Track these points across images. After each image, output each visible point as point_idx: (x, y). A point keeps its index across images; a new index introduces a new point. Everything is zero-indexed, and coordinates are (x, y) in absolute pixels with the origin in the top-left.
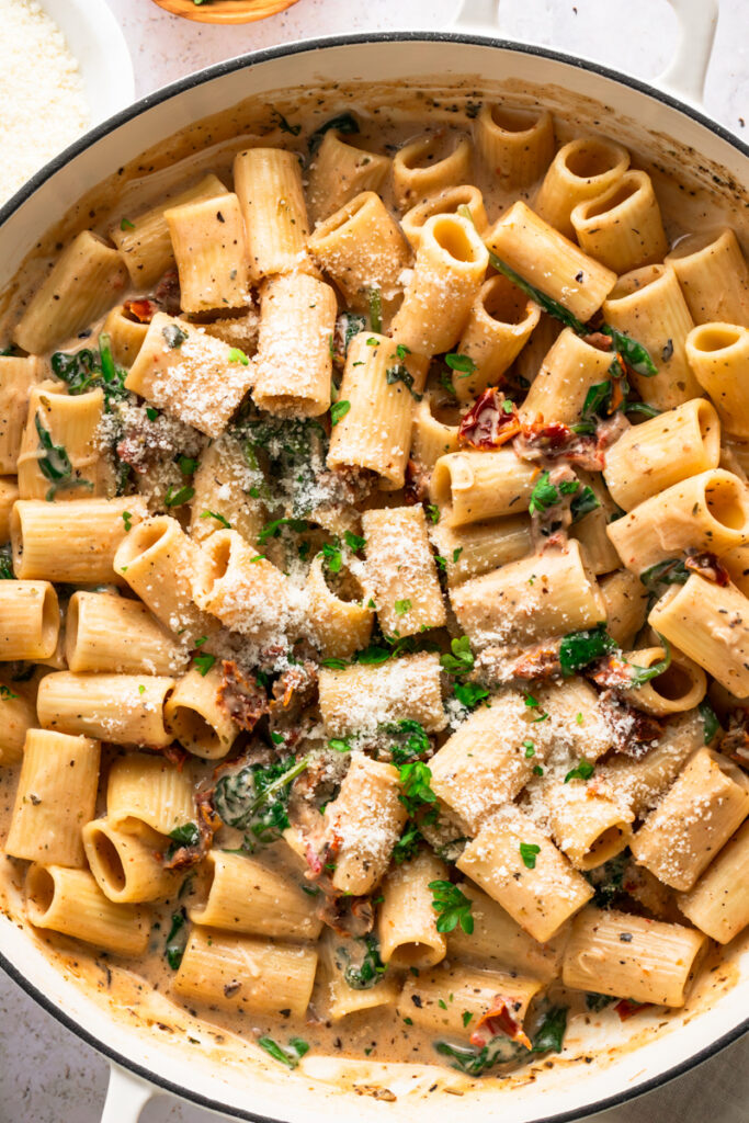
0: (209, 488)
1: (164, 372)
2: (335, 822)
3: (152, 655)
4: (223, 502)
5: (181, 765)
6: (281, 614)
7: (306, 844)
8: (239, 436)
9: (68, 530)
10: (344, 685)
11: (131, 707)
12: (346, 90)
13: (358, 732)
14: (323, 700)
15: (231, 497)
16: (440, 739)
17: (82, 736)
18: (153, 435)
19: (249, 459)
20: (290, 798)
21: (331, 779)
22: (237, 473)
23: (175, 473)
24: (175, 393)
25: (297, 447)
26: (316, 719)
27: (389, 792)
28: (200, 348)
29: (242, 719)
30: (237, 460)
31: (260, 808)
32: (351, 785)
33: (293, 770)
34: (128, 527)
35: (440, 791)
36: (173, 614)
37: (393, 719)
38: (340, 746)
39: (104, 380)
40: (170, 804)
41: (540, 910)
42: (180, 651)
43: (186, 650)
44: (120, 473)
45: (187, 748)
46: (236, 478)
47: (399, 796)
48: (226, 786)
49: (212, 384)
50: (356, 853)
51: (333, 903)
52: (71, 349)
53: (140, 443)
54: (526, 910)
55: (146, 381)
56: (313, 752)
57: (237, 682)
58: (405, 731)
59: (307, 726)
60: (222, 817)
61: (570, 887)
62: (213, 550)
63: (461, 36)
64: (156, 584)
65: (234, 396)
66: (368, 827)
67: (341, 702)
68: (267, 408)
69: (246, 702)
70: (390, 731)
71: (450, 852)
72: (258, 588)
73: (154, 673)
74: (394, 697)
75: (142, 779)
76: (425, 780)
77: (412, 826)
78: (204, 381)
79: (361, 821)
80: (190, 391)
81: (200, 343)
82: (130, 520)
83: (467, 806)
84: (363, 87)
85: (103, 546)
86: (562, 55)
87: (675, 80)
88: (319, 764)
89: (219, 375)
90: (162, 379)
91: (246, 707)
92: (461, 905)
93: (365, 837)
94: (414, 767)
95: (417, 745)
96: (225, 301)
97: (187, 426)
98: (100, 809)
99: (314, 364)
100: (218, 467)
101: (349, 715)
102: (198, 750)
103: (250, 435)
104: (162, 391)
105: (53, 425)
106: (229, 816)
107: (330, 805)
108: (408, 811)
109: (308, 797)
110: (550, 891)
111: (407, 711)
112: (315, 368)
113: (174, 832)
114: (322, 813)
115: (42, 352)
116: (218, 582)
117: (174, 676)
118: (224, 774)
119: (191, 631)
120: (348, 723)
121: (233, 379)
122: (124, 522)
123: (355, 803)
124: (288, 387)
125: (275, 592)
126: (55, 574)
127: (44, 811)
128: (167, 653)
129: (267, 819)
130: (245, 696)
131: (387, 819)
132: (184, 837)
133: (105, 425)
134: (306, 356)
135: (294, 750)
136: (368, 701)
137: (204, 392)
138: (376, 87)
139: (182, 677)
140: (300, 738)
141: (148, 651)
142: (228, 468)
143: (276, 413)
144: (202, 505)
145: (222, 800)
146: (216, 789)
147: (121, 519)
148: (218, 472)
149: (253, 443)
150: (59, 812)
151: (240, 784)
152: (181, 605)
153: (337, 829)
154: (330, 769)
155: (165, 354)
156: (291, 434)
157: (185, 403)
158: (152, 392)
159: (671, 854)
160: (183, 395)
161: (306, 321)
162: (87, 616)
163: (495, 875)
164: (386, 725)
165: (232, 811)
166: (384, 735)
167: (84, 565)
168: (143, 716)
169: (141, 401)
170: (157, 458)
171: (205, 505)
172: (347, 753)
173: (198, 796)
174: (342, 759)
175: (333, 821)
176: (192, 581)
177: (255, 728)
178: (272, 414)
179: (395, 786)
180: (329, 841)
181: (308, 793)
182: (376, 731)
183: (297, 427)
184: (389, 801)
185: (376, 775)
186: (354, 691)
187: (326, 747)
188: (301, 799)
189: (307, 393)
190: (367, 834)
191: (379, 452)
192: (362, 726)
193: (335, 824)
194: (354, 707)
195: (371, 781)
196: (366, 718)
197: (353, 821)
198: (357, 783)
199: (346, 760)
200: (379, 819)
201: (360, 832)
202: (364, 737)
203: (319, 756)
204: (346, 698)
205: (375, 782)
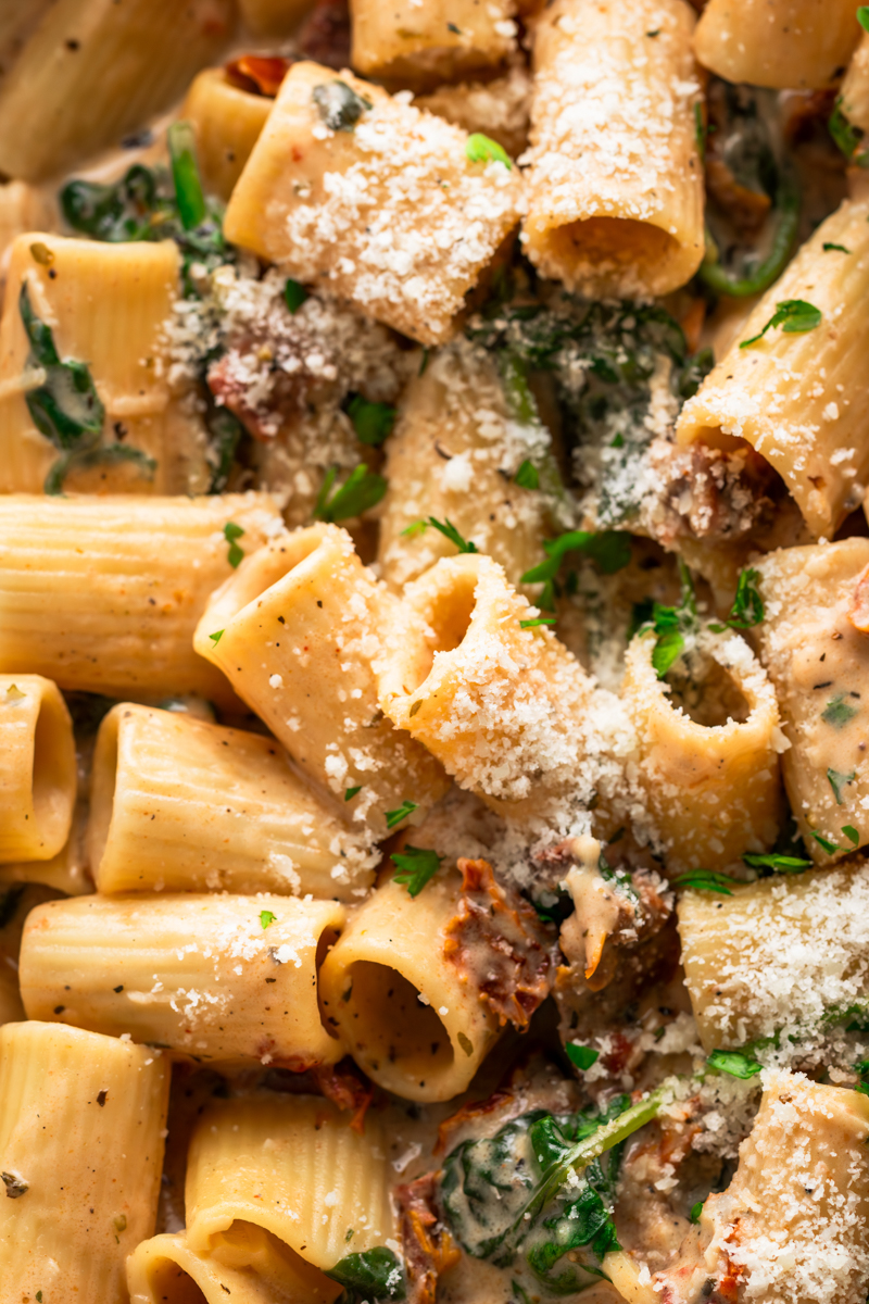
0: (420, 469)
1: (316, 184)
2: (728, 1232)
3: (290, 845)
4: (455, 498)
5: (360, 1115)
6: (583, 757)
7: (658, 1287)
8: (491, 339)
9: (95, 555)
10: (740, 918)
11: (242, 961)
13: (778, 1030)
15: (473, 487)
17: (126, 1037)
18: (291, 344)
19: (516, 395)
20: (620, 1188)
21: (718, 1145)
22: (487, 431)
23: (344, 441)
24: (341, 236)
25: (623, 359)
26: (675, 1007)
27: (855, 1155)
28: (399, 132)
29: (503, 999)
30: (485, 401)
31: (547, 1204)
32: (761, 1145)
33: (625, 1119)
34: (235, 557)
36: (333, 747)
37: (861, 995)
38: (735, 1066)
39: (179, 226)
40: (334, 1198)
42: (357, 840)
43: (369, 837)
44: (217, 444)
45: (375, 1076)
46: (483, 443)
48: (467, 1164)
49: (427, 210)
52: (107, 171)
53: (262, 361)
55: (273, 208)
56: (671, 1082)
57: (493, 911)
59: (653, 1024)
60: (458, 1237)
62: (431, 604)
64: (291, 671)
65: (480, 238)
66: (807, 1240)
67: (736, 958)
68: (557, 269)
69: (513, 958)
70: (853, 1024)
72: (537, 686)
73: (297, 890)
74: (862, 942)
75: (268, 1143)
78: (409, 205)
79: (790, 1226)
80: (374, 227)
81: (398, 120)
82: (241, 543)
85: (179, 598)
88: (688, 1108)
89: (445, 189)
90: (310, 202)
91: (514, 970)
93: (801, 1263)
96: (453, 29)
97: (370, 322)
98: (169, 1207)
99: (665, 152)
100: (444, 418)
101: (754, 989)
102: (402, 1082)
103: (518, 335)
104: (310, 231)
105: (60, 311)
106: (475, 1234)
107: (714, 1201)
109: (663, 1185)
112: (666, 158)
113: (344, 1265)
114: (693, 1219)
115: (40, 176)
116: (442, 657)
117: (345, 897)
118: (464, 1136)
119: (376, 790)
120: (753, 1009)
121: (474, 200)
122: (226, 546)
123: (776, 1183)
124: (605, 197)
125: (573, 707)
126: (64, 662)
127: (33, 1212)
128: (325, 844)
129: (565, 1231)
130: (512, 944)
131: (852, 1219)
132: (369, 1277)
133: (181, 324)
134: (645, 133)
135: (627, 1080)
136: (800, 953)
137: (408, 230)
139: (361, 901)
140: (637, 1050)
141: (282, 834)
142: (464, 419)
144: (405, 507)
145: (457, 1198)
146: (443, 1173)
147: (220, 537)
148: (442, 429)
149: (523, 354)
150: (68, 1214)
151: (499, 1156)
152: (350, 724)
153: (731, 1248)
154: (714, 1121)
155: (318, 144)
156: (608, 334)
157: (366, 256)
158: (286, 236)
160: (361, 239)
161: (640, 61)
162: (137, 750)
164: (844, 1008)
165: (482, 1221)
166: (841, 1033)
167: (132, 643)
168: (270, 980)
169: (263, 268)
170: (301, 402)
171: (411, 509)
172: (752, 1083)
173: (402, 1189)
174: (741, 1096)
175: (722, 1231)
176: (376, 667)
177: (533, 1019)
178: (569, 287)
180: (714, 1276)
181: (662, 1176)
182: (820, 1025)
183: (621, 320)
184: (854, 1178)
185: (824, 1112)
186: (765, 931)
187: (701, 1072)
188: (647, 1191)
189: (650, 209)
190: (806, 1255)
191: (806, 442)
192: (786, 1014)
193: (727, 1236)
194: (766, 970)
195: (810, 1128)
196: (798, 994)
197: (770, 1229)
198: (778, 1138)
199: (748, 1100)
200: (833, 1221)
201: (789, 1252)
202: (791, 1038)
203: (686, 1091)
204: (748, 947)
205: (820, 1132)
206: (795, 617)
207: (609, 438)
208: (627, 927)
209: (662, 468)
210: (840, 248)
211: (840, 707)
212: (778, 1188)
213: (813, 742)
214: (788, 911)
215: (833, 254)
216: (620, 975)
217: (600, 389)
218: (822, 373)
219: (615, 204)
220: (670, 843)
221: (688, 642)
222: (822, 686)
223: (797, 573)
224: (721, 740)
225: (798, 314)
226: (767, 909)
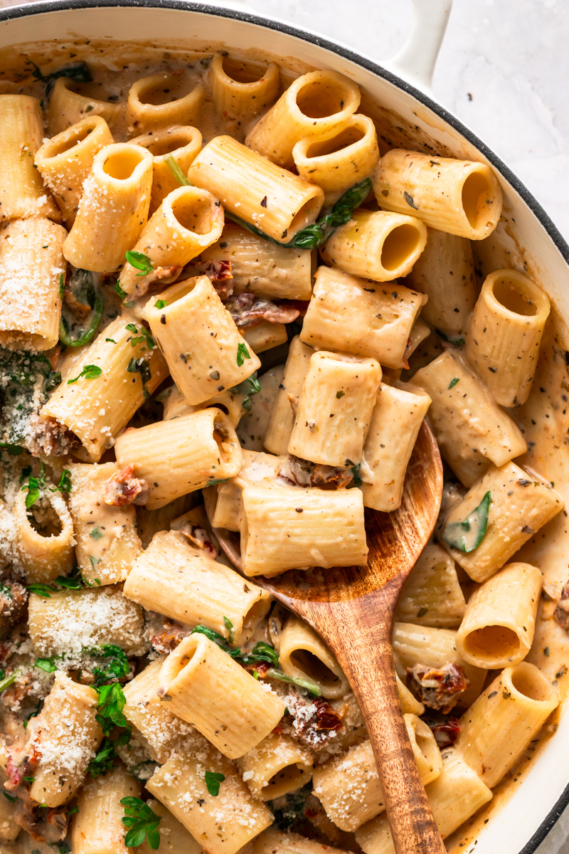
2: (36, 738)
7: (7, 755)
10: (52, 609)
12: (98, 46)
13: (64, 654)
14: (32, 622)
16: (139, 664)
21: (37, 694)
25: (23, 378)
26: (25, 636)
27: (88, 712)
32: (52, 703)
33: (2, 684)
35: (131, 716)
37: (97, 643)
38: (46, 666)
41: (220, 836)
47: (97, 717)
50: (53, 768)
51: (30, 810)
54: (207, 835)
56: (21, 668)
58: (107, 655)
59: (16, 642)
61: (250, 815)
63: (207, 7)
66: (66, 745)
67: (49, 625)
70: (93, 655)
71: (142, 771)
74: (99, 624)
76: (120, 703)
77: (107, 744)
79: (59, 739)
83: (156, 734)
84: (115, 44)
86: (302, 32)
87: (407, 63)
88: (26, 679)
92: (150, 821)
93: (62, 754)
94: (112, 689)
95: (118, 669)
99: (44, 302)
101: (55, 638)
107: (33, 719)
108: (104, 731)
109: (14, 709)
110: (231, 818)
111: (110, 637)
112: (45, 306)
114: (25, 726)
120: (54, 645)
123: (55, 721)
124: (18, 323)
131: (84, 737)
134: (37, 294)
135: (4, 665)
136: (74, 626)
138: (126, 46)
140: (9, 652)
143: (8, 346)
153: (36, 744)
154: (37, 685)
156: (18, 366)
159: (345, 797)
161: (38, 261)
163: (180, 800)
164: (90, 649)
166: (88, 657)
172: (52, 674)
174: (48, 678)
175: (34, 736)
178: (4, 347)
179: (93, 707)
180: (28, 755)
181: (14, 705)
182: (80, 654)
183: (24, 360)
184: (86, 721)
185: (76, 696)
186: (61, 615)
187: (33, 665)
188: (8, 710)
189: (36, 329)
190: (64, 751)
191: (91, 425)
192: (67, 648)
193: (35, 739)
194: (61, 631)
195: (71, 701)
196: (72, 642)
197: (52, 738)
198: (59, 702)
199: (50, 679)
200: (77, 738)
201: (58, 750)
202: (69, 658)
203: (27, 671)
204: (54, 621)
205: (74, 703)
206: (82, 494)
207: (17, 405)
208: (7, 611)
209: (34, 427)
210: (113, 341)
211: (97, 532)
212: (56, 723)
213: (85, 544)
214: (71, 608)
215: (110, 343)
216: (4, 624)
217: (14, 386)
218: (100, 396)
219: (21, 327)
220: (28, 573)
221: (41, 494)
222: (91, 523)
223: (84, 476)
224: (48, 543)
225: (92, 371)
226: (63, 606)
